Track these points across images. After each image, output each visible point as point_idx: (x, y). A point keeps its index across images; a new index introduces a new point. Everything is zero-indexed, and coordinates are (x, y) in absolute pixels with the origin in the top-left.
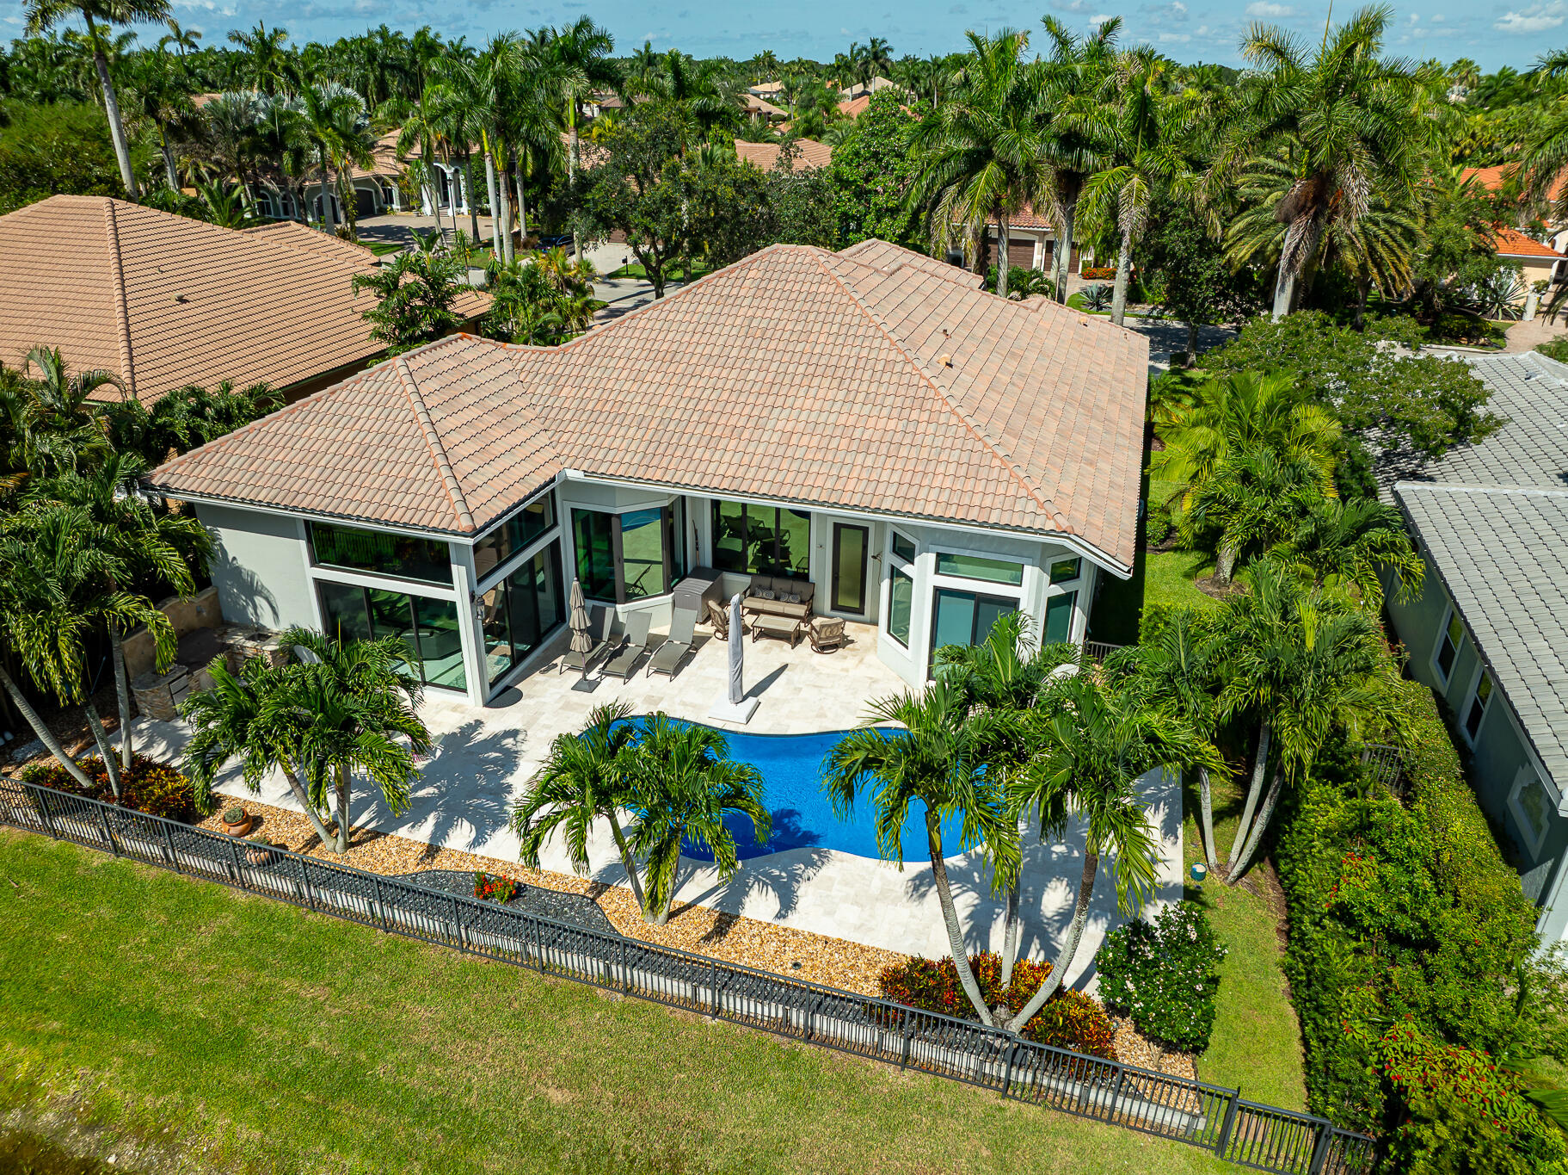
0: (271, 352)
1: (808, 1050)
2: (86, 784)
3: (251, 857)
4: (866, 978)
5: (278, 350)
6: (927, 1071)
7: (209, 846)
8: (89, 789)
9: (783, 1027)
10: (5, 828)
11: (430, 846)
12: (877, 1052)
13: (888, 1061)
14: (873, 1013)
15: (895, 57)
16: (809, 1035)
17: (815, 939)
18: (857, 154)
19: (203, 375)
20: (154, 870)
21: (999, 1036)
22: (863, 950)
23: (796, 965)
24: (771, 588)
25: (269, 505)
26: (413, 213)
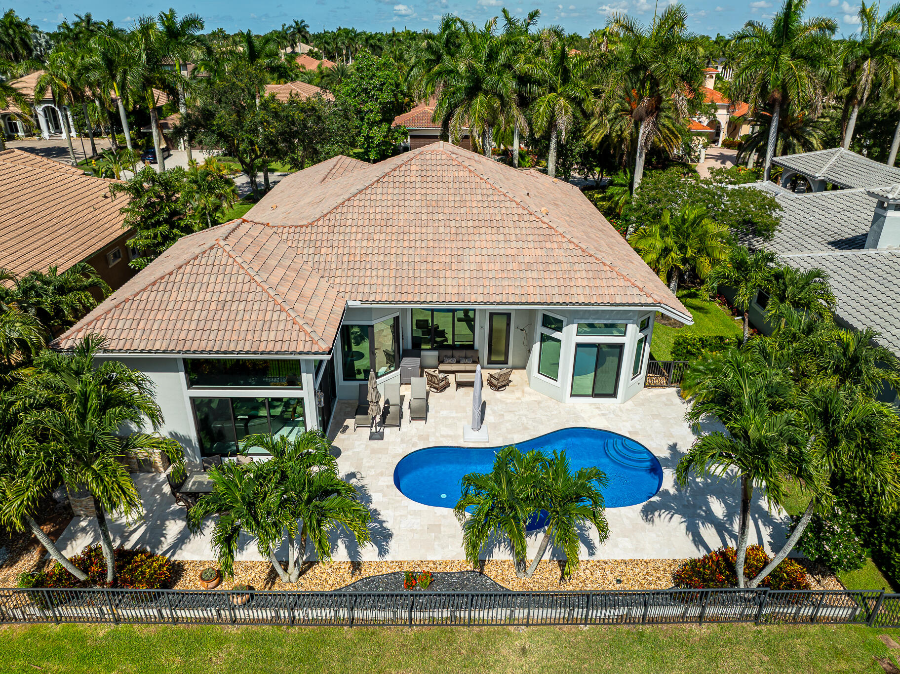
0: (55, 242)
1: (647, 629)
2: (82, 577)
3: (237, 600)
4: (658, 578)
5: (59, 240)
6: (714, 621)
7: (193, 599)
8: (84, 581)
9: (627, 620)
10: (5, 626)
11: (352, 562)
12: (683, 619)
13: (691, 622)
14: (674, 597)
15: (312, 30)
16: (644, 620)
17: (619, 563)
18: (354, 90)
19: (17, 263)
20: (152, 628)
21: (748, 591)
22: (646, 563)
23: (619, 581)
24: (452, 357)
25: (164, 352)
26: (35, 138)
